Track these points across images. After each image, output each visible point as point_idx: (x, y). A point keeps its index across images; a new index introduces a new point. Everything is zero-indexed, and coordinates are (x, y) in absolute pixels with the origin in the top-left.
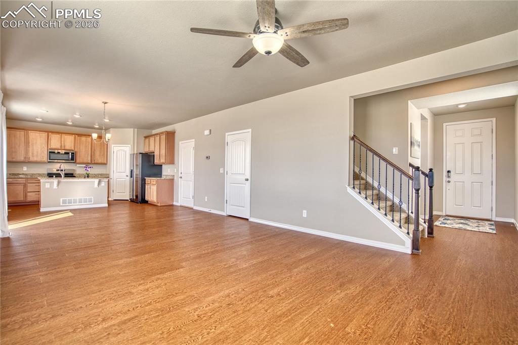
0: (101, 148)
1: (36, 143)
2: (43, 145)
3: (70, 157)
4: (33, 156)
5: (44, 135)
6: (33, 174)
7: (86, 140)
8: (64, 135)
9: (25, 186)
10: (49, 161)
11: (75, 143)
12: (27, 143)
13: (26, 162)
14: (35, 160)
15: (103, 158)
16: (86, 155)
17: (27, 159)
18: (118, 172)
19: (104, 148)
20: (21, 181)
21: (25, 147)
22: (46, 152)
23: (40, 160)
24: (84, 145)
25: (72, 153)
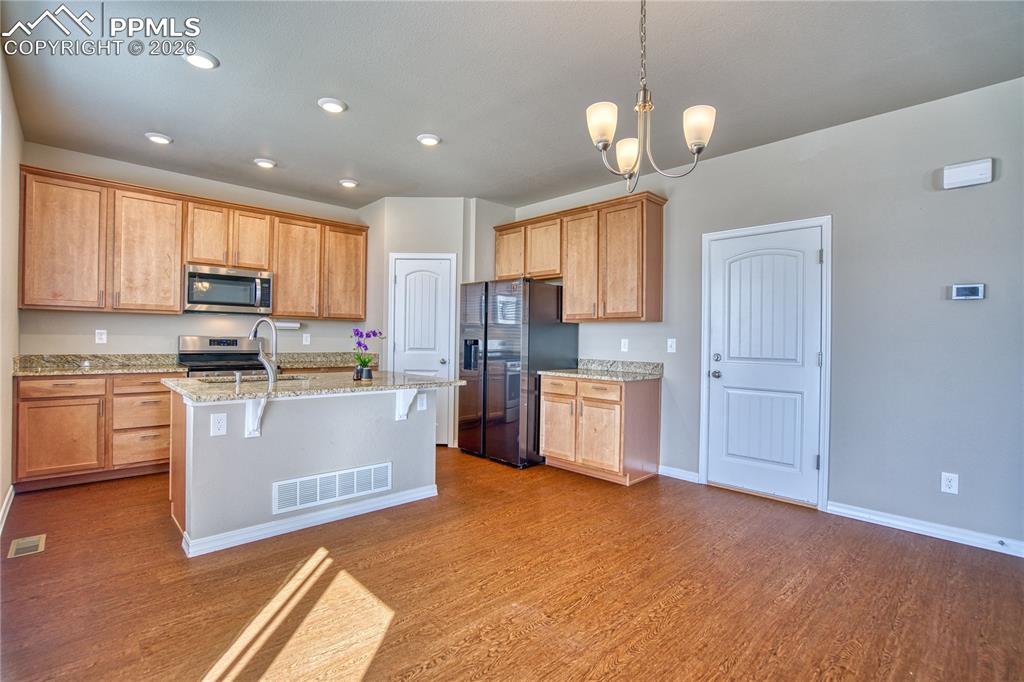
0: (348, 267)
1: (142, 237)
2: (168, 249)
3: (259, 293)
4: (130, 288)
5: (172, 209)
6: (128, 357)
7: (306, 234)
8: (237, 212)
9: (103, 407)
10: (188, 306)
11: (271, 246)
12: (110, 237)
13: (107, 313)
14: (139, 302)
15: (353, 301)
16: (305, 290)
17: (109, 300)
18: (411, 349)
19: (357, 267)
20: (88, 387)
21: (103, 253)
22: (176, 276)
23: (156, 306)
24: (299, 252)
25: (264, 281)
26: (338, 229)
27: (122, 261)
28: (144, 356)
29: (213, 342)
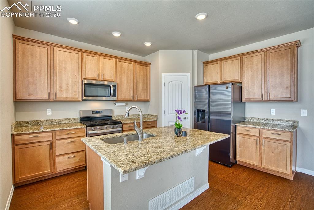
0: (144, 80)
1: (65, 68)
2: (76, 73)
3: (112, 91)
4: (61, 91)
5: (77, 56)
7: (128, 67)
8: (103, 57)
9: (52, 146)
10: (84, 98)
11: (116, 71)
12: (52, 68)
13: (51, 102)
14: (65, 96)
15: (146, 93)
16: (128, 90)
17: (52, 97)
18: (171, 113)
19: (147, 80)
20: (45, 137)
21: (49, 75)
22: (79, 85)
23: (72, 98)
24: (126, 73)
25: (114, 86)
26: (140, 64)
27: (57, 78)
28: (66, 119)
29: (93, 112)
